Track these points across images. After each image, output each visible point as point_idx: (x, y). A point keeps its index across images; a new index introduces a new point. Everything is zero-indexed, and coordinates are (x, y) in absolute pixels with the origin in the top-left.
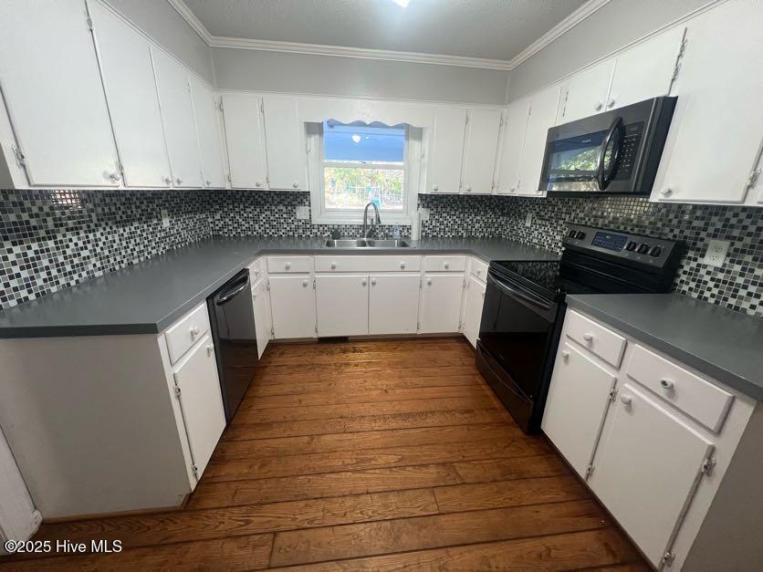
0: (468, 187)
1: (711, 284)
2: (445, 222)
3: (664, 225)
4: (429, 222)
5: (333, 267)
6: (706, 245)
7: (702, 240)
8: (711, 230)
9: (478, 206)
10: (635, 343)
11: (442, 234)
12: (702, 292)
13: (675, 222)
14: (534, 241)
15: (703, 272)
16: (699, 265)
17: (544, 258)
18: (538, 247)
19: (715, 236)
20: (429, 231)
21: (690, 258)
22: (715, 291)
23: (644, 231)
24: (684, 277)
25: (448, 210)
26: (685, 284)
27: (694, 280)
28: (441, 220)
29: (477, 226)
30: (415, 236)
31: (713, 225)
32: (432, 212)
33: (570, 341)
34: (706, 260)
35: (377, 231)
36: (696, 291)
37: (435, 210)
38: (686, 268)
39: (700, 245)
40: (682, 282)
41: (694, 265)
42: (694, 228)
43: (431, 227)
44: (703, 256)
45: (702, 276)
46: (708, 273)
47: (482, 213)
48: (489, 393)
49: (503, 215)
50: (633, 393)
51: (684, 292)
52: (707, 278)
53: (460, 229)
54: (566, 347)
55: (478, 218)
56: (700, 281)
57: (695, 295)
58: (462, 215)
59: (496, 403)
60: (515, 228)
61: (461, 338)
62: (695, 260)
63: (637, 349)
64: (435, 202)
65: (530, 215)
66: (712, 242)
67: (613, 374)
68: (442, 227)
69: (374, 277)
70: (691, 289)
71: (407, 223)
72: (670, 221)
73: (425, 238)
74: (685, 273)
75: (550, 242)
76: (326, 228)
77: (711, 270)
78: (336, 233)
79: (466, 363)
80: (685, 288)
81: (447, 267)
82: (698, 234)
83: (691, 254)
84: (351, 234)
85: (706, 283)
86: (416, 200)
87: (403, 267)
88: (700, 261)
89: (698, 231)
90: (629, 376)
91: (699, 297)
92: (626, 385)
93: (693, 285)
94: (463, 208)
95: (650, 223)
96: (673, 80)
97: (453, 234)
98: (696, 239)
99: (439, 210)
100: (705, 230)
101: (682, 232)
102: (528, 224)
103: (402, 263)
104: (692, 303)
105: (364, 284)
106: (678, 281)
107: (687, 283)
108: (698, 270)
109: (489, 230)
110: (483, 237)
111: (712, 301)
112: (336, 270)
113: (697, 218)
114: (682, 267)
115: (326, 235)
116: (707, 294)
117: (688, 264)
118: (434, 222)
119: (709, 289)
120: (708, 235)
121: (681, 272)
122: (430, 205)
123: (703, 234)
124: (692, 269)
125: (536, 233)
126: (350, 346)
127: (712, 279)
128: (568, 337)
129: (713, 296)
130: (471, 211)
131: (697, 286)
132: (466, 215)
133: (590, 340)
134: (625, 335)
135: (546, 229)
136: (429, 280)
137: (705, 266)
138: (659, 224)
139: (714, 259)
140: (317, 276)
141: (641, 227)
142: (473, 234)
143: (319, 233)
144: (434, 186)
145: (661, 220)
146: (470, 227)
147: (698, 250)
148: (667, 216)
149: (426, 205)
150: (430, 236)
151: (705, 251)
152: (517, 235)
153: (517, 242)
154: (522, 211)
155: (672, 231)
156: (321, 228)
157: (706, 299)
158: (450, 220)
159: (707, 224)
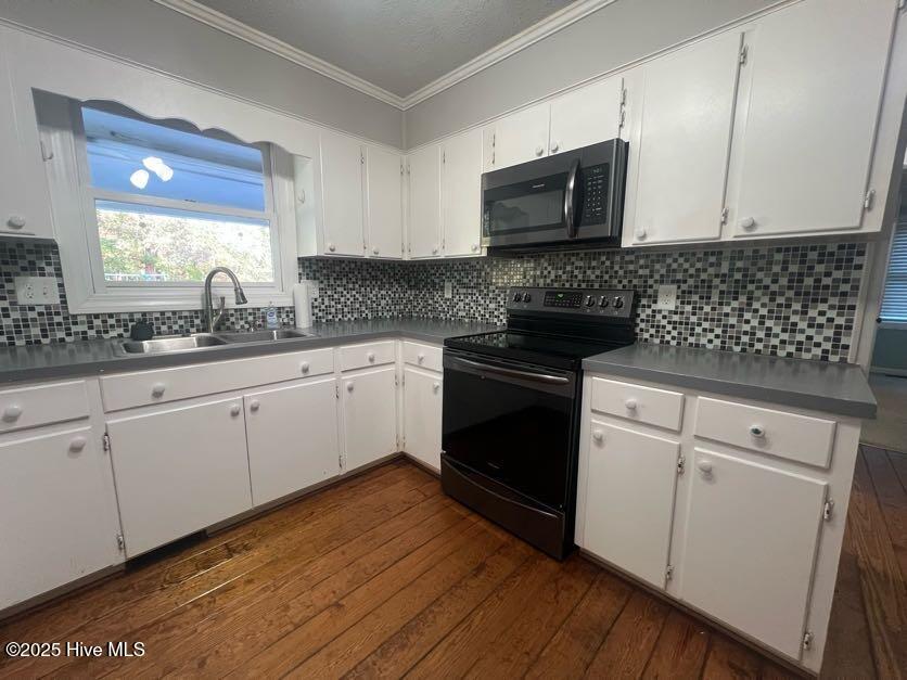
0: (374, 249)
1: (669, 327)
2: (342, 299)
3: (611, 277)
4: (320, 300)
5: (158, 394)
6: (656, 291)
7: (651, 287)
8: (657, 277)
9: (381, 276)
10: (696, 396)
11: (340, 316)
12: (663, 337)
13: (621, 273)
14: (460, 314)
15: (659, 317)
16: (654, 311)
17: (479, 331)
18: (467, 320)
19: (662, 282)
20: (320, 314)
21: (644, 306)
22: (674, 333)
23: (592, 286)
24: (643, 325)
25: (344, 282)
26: (645, 332)
27: (653, 326)
28: (336, 296)
29: (383, 302)
30: (304, 322)
31: (658, 271)
32: (322, 286)
33: (596, 415)
34: (660, 305)
35: (233, 319)
36: (657, 337)
37: (326, 282)
38: (643, 316)
39: (650, 291)
40: (642, 330)
41: (649, 311)
42: (641, 276)
43: (323, 307)
44: (655, 302)
45: (659, 321)
46: (664, 317)
47: (387, 286)
48: (482, 524)
49: (411, 288)
50: (709, 455)
51: (646, 340)
52: (664, 322)
53: (363, 308)
54: (592, 425)
55: (383, 292)
56: (658, 326)
57: (657, 341)
58: (363, 289)
59: (502, 537)
60: (430, 302)
61: (402, 461)
62: (649, 307)
63: (702, 402)
64: (325, 271)
65: (448, 285)
66: (662, 288)
67: (674, 441)
68: (339, 306)
69: (253, 397)
70: (652, 336)
71: (286, 302)
72: (616, 272)
73: (317, 323)
74: (642, 321)
75: (482, 312)
76: (112, 321)
77: (666, 313)
78: (143, 327)
79: (428, 493)
80: (646, 335)
81: (371, 360)
82: (646, 282)
83: (644, 302)
84: (176, 327)
85: (664, 327)
86: (295, 269)
87: (305, 370)
88: (654, 307)
89: (645, 278)
90: (697, 437)
91: (662, 342)
92: (697, 449)
93: (653, 331)
94: (364, 280)
95: (597, 277)
96: (621, 126)
97: (355, 316)
98: (645, 287)
99: (332, 282)
100: (651, 277)
101: (630, 282)
102: (448, 295)
103: (304, 363)
104: (656, 349)
105: (235, 414)
106: (638, 330)
107: (647, 331)
108: (654, 316)
109: (398, 307)
110: (392, 317)
111: (674, 343)
112: (163, 399)
113: (641, 267)
114: (638, 315)
115: (113, 333)
116: (668, 338)
117: (643, 311)
118: (326, 299)
119: (669, 333)
120: (656, 281)
121: (638, 321)
122: (318, 275)
123: (650, 282)
124: (648, 316)
125: (461, 304)
126: (217, 546)
127: (669, 323)
128: (593, 411)
129: (673, 338)
130: (374, 283)
131: (657, 332)
132: (368, 289)
133: (633, 409)
134: (680, 389)
135: (474, 298)
136: (348, 383)
137: (660, 312)
138: (606, 277)
139: (667, 303)
140: (112, 421)
141: (588, 281)
142: (380, 314)
143: (92, 333)
144: (329, 245)
145: (607, 273)
146: (374, 305)
147: (650, 296)
148: (612, 268)
149: (311, 275)
150: (324, 321)
151: (656, 297)
152: (434, 309)
153: (436, 319)
154: (437, 281)
155: (620, 282)
156: (97, 322)
157: (668, 342)
158: (349, 296)
159: (651, 271)
